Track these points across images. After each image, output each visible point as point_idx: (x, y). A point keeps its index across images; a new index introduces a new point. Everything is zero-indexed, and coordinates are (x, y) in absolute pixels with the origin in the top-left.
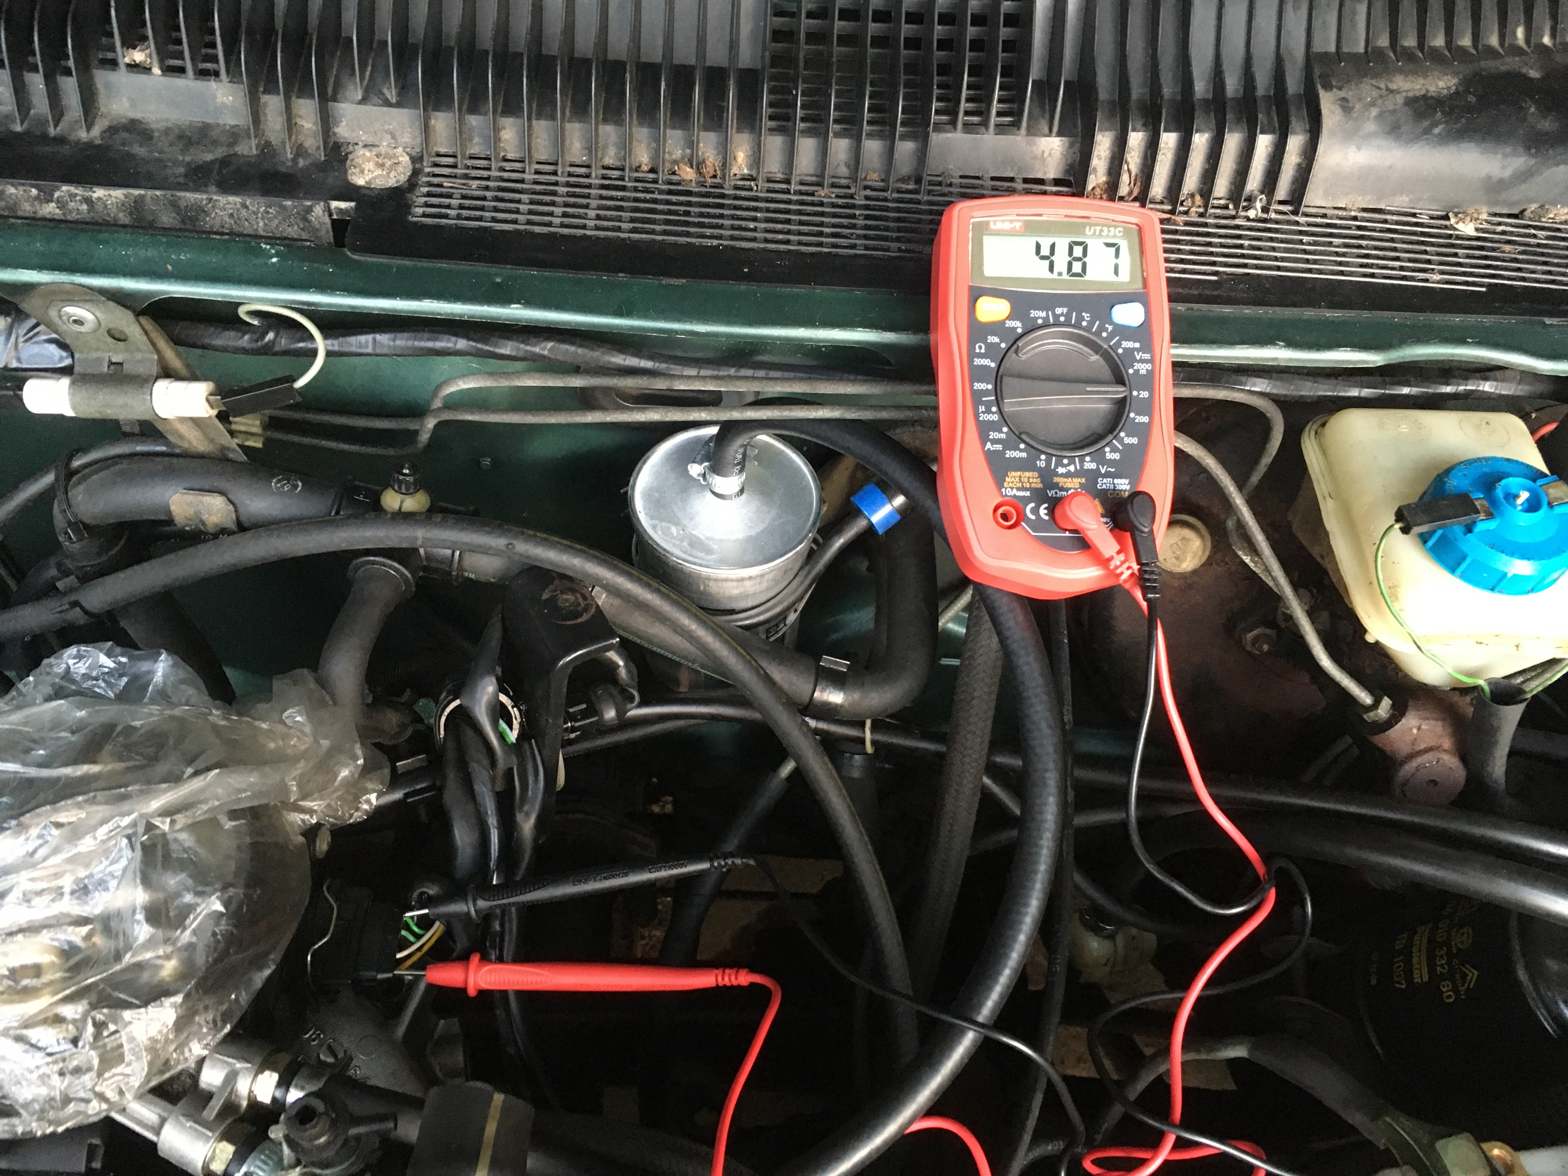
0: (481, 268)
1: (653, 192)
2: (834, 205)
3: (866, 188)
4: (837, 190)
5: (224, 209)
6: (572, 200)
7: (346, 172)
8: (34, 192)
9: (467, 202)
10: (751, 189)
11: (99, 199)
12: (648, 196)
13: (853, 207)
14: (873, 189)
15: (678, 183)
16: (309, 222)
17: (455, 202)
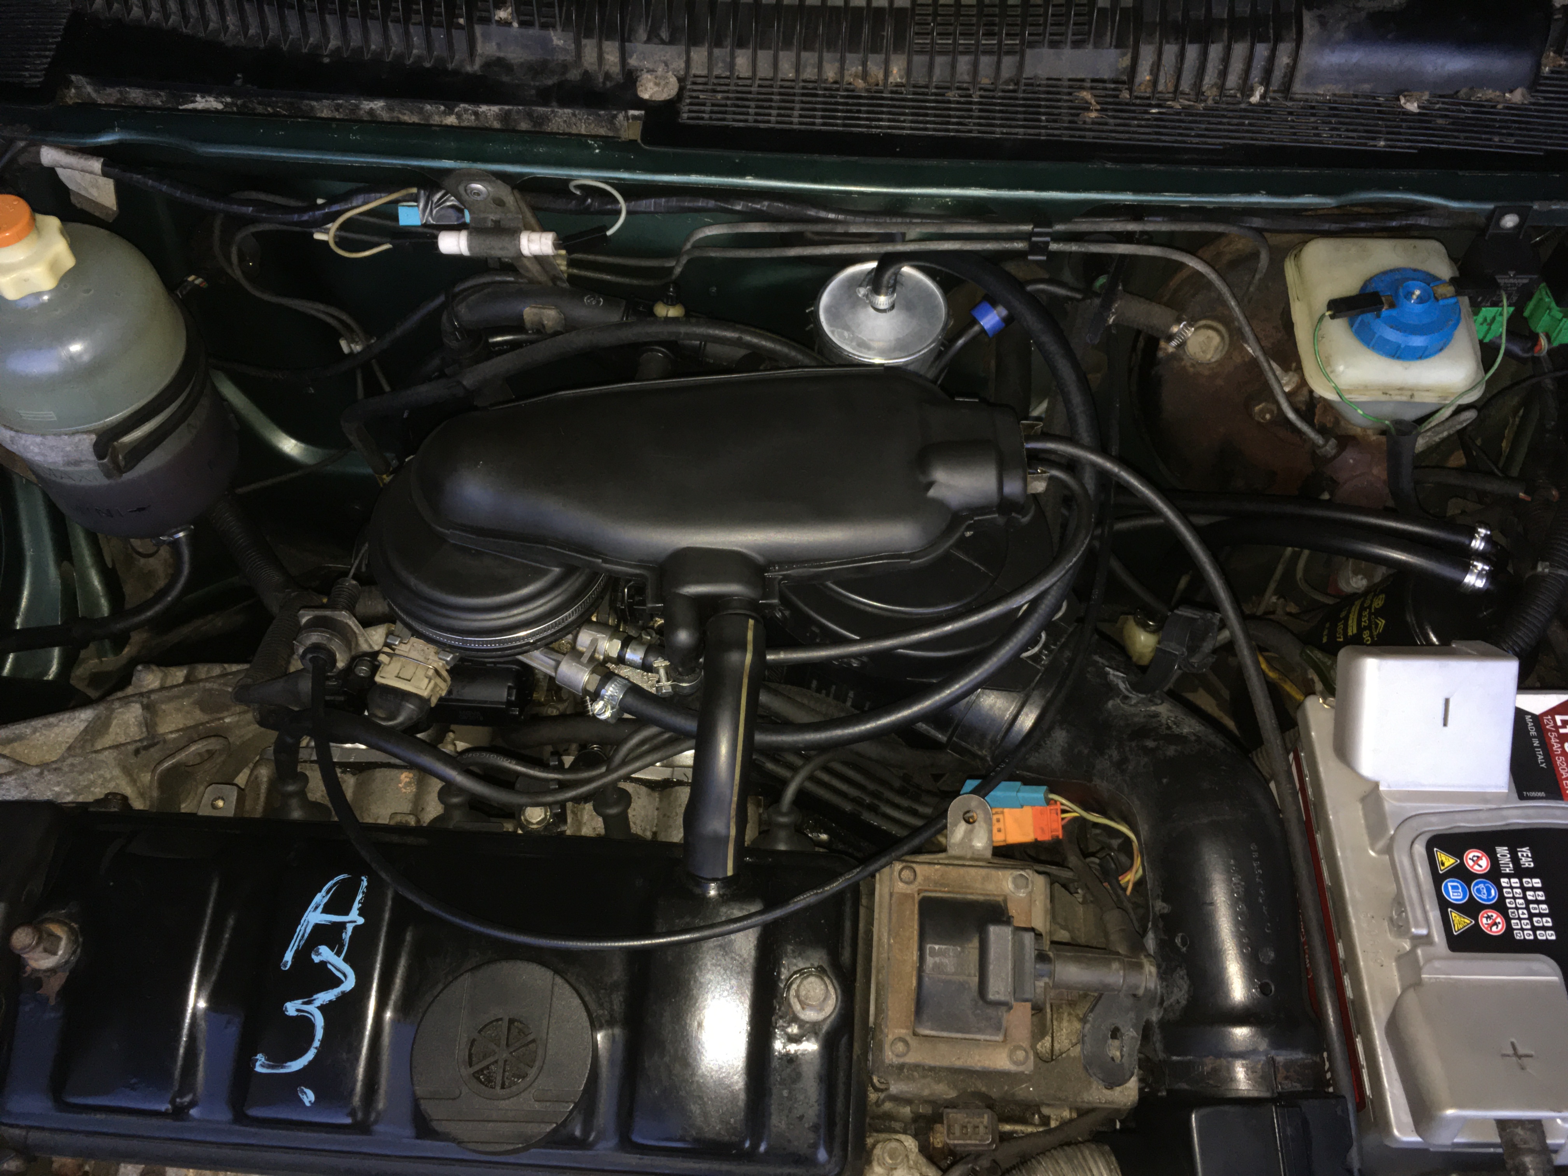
0: (727, 153)
1: (836, 97)
2: (958, 102)
3: (981, 89)
4: (960, 92)
5: (561, 117)
6: (783, 104)
7: (636, 90)
8: (442, 108)
9: (715, 108)
10: (902, 93)
11: (484, 112)
12: (833, 100)
13: (971, 103)
14: (985, 90)
15: (853, 91)
16: (615, 124)
17: (708, 109)
